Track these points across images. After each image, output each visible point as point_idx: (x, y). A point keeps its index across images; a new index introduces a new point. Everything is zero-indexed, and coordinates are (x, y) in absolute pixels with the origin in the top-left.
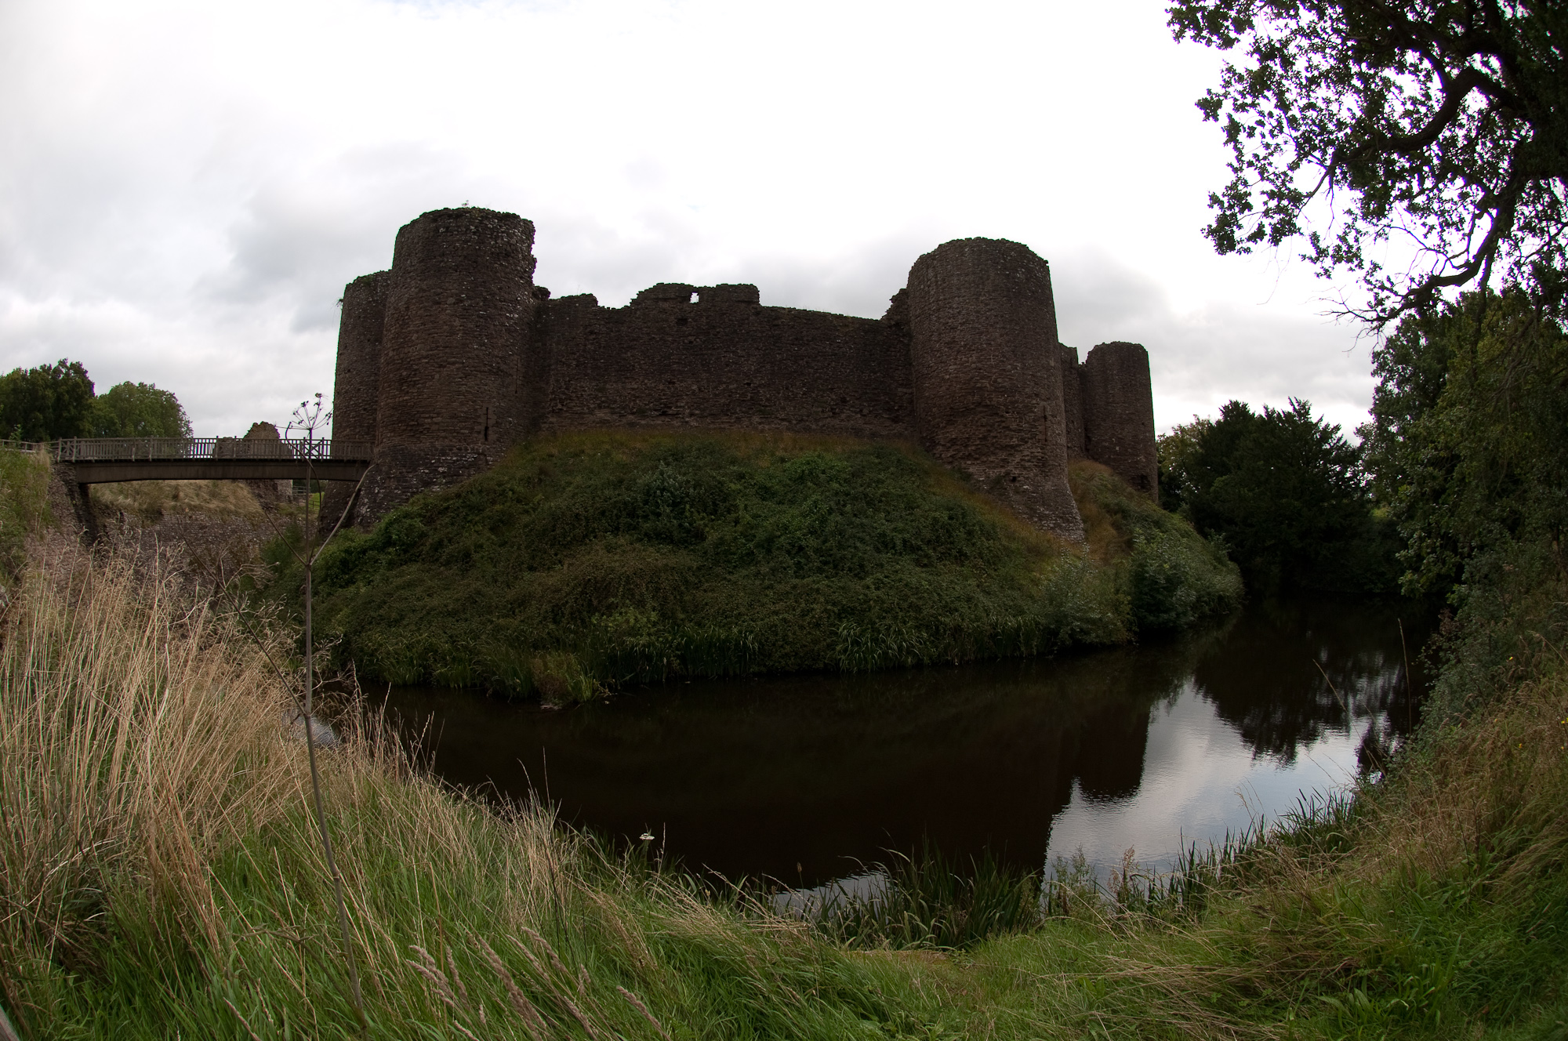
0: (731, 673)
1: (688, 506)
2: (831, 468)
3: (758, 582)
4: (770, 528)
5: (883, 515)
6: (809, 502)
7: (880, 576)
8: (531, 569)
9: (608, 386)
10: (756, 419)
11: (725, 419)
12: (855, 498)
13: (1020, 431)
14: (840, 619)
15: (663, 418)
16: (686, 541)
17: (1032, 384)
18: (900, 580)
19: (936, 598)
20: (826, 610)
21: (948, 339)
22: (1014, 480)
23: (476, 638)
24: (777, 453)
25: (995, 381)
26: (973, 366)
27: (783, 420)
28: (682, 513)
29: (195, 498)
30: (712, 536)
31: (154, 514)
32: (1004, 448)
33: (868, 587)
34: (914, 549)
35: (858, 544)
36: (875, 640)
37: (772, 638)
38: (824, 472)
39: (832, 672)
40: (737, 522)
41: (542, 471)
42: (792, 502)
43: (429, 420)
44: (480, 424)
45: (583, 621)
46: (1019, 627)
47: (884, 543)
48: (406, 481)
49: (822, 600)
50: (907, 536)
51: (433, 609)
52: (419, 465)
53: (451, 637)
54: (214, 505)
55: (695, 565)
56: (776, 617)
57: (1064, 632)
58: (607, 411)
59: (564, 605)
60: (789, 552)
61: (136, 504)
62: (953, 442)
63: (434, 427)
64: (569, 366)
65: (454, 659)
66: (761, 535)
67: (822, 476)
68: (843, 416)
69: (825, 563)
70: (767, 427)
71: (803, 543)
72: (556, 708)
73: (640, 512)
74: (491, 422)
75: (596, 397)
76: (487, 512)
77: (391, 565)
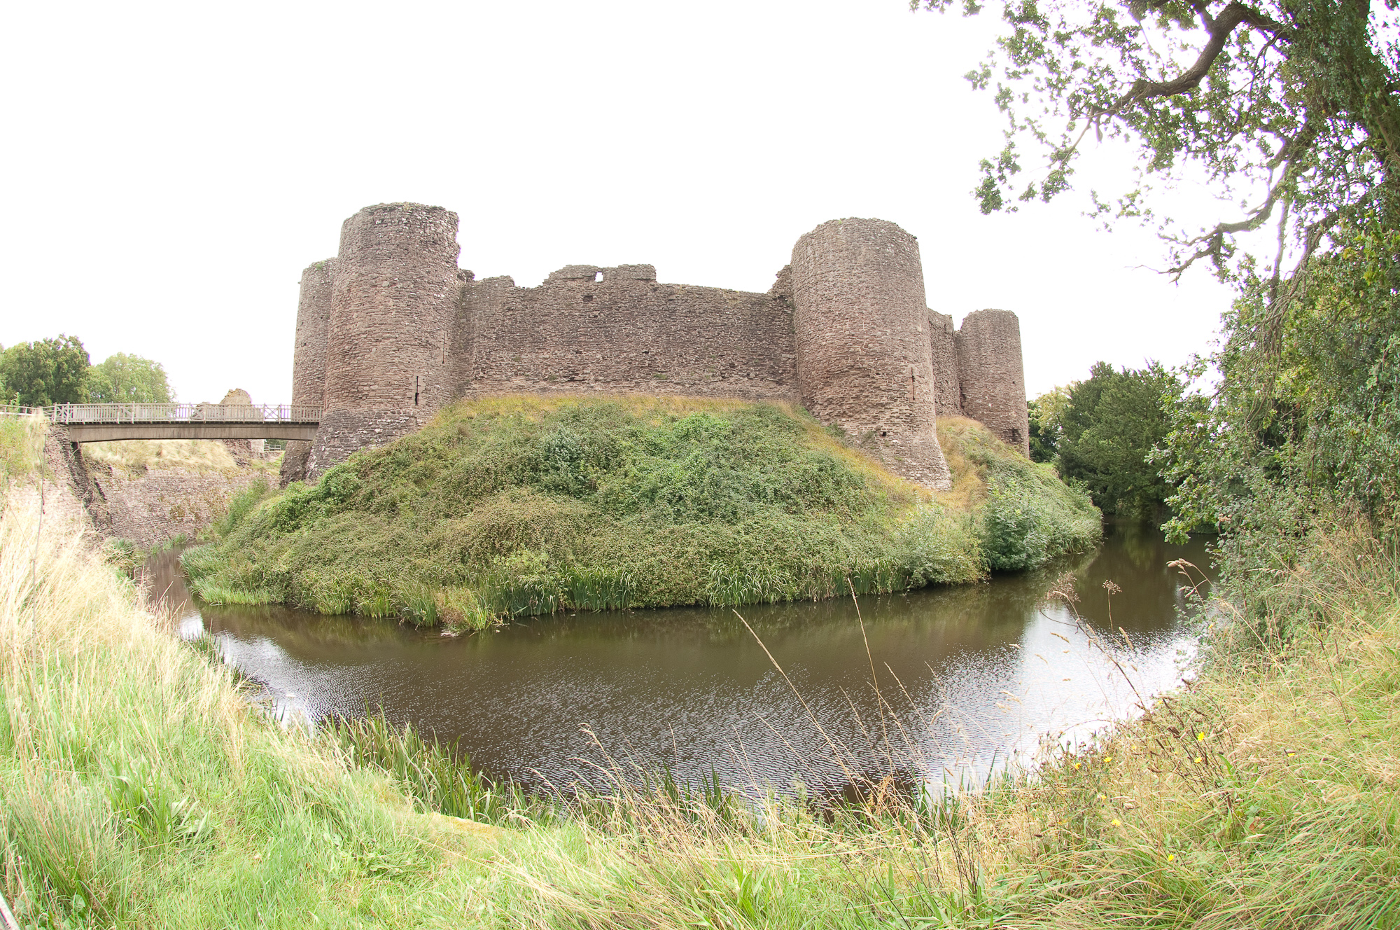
0: (613, 608)
1: (583, 462)
2: (714, 427)
3: (639, 528)
4: (653, 481)
5: (758, 468)
6: (691, 456)
7: (750, 522)
8: (447, 516)
9: (523, 356)
10: (653, 383)
11: (625, 383)
12: (733, 453)
13: (889, 390)
14: (712, 560)
15: (571, 384)
16: (581, 492)
17: (901, 348)
18: (768, 526)
19: (800, 541)
20: (699, 552)
21: (824, 310)
22: (884, 434)
23: (396, 575)
24: (669, 414)
25: (867, 347)
26: (847, 333)
27: (677, 384)
28: (578, 467)
29: (177, 455)
30: (603, 488)
31: (141, 469)
32: (875, 406)
33: (739, 532)
34: (785, 498)
35: (732, 494)
36: (742, 579)
37: (649, 577)
38: (707, 430)
39: (702, 607)
40: (626, 475)
41: (461, 432)
42: (677, 456)
43: (367, 388)
44: (411, 390)
45: (487, 561)
46: (876, 568)
47: (757, 493)
48: (348, 441)
49: (696, 543)
50: (778, 486)
51: (361, 550)
52: (358, 427)
53: (375, 574)
54: (194, 460)
55: (586, 513)
56: (653, 559)
57: (918, 573)
58: (523, 377)
59: (470, 547)
60: (670, 502)
61: (124, 461)
62: (830, 401)
63: (372, 394)
64: (489, 339)
65: (376, 592)
66: (645, 486)
67: (704, 434)
68: (732, 380)
69: (702, 511)
70: (663, 390)
71: (683, 493)
72: (453, 635)
73: (542, 467)
74: (421, 389)
75: (513, 366)
76: (412, 468)
77: (329, 512)
